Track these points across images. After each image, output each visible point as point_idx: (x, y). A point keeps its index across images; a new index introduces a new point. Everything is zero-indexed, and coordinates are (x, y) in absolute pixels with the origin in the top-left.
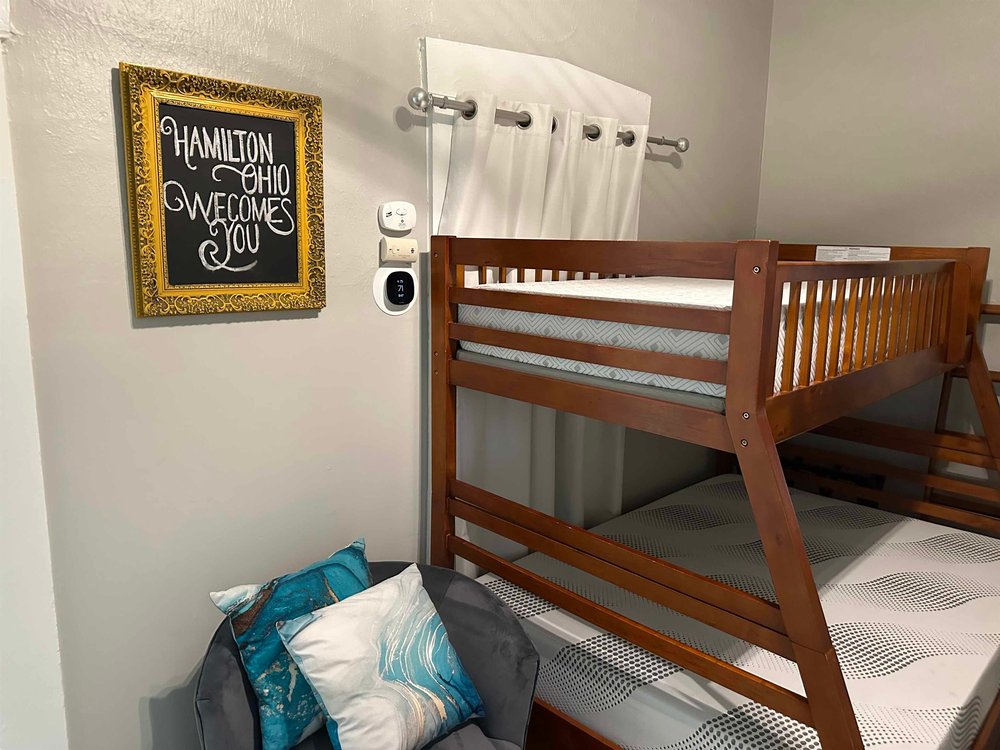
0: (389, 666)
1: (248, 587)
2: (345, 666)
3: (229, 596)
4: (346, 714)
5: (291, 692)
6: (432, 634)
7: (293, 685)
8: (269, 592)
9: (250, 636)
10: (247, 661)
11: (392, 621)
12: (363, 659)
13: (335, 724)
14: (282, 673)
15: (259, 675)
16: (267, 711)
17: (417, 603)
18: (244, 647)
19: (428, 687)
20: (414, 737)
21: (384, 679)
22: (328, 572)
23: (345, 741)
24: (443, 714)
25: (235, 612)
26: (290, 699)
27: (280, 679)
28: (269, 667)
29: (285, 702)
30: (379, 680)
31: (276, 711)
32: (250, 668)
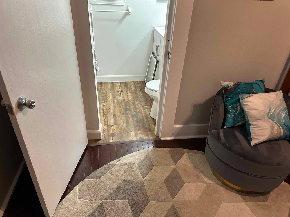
0: (270, 115)
1: (231, 83)
2: (258, 111)
3: (225, 83)
4: (254, 123)
5: (237, 113)
6: (285, 112)
7: (238, 111)
8: (237, 85)
9: (229, 95)
10: (227, 101)
11: (273, 104)
12: (263, 111)
13: (250, 125)
14: (236, 107)
15: (229, 106)
16: (229, 115)
17: (282, 102)
18: (226, 97)
19: (280, 125)
20: (272, 136)
21: (268, 118)
22: (254, 85)
23: (252, 130)
24: (282, 134)
25: (226, 88)
26: (236, 115)
27: (235, 109)
28: (233, 105)
29: (235, 115)
30: (267, 118)
31: (232, 116)
32: (227, 103)
